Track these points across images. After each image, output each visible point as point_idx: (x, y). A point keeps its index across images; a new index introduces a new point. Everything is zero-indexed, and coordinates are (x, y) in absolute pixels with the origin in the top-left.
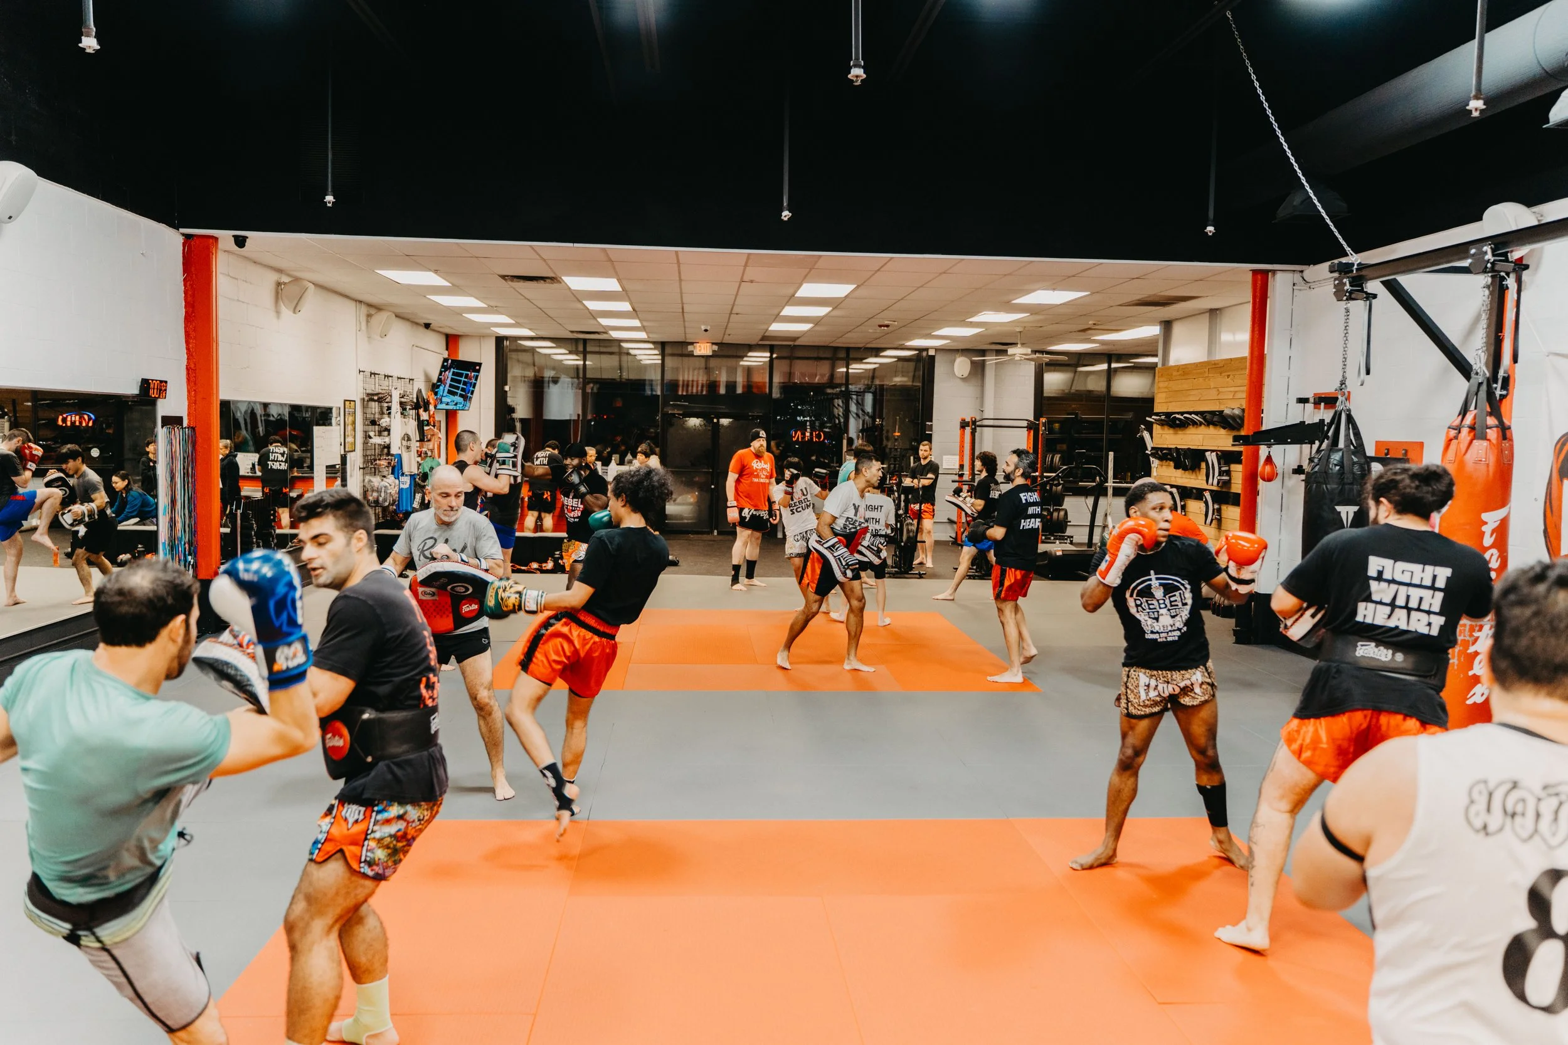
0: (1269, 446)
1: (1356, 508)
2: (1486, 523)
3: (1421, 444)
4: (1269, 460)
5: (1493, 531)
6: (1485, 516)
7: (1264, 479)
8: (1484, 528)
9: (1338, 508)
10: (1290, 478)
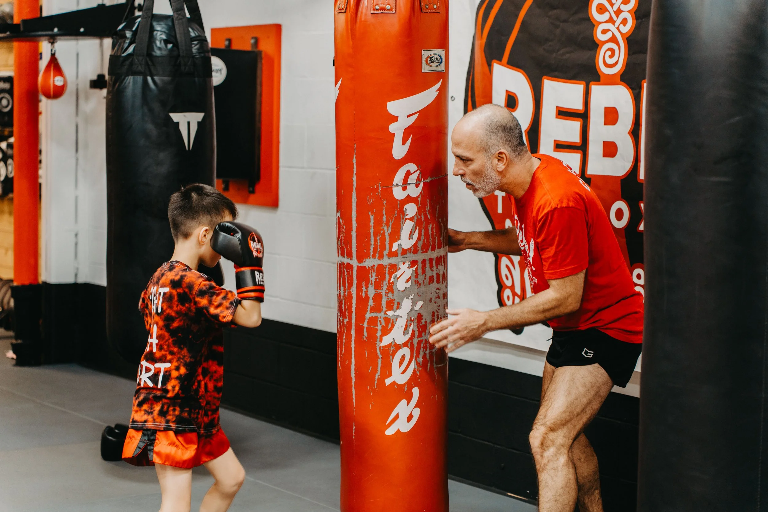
0: (52, 40)
1: (199, 116)
2: (395, 119)
3: (278, 28)
4: (54, 63)
5: (408, 132)
6: (393, 107)
7: (48, 96)
8: (392, 128)
9: (175, 117)
10: (87, 98)
